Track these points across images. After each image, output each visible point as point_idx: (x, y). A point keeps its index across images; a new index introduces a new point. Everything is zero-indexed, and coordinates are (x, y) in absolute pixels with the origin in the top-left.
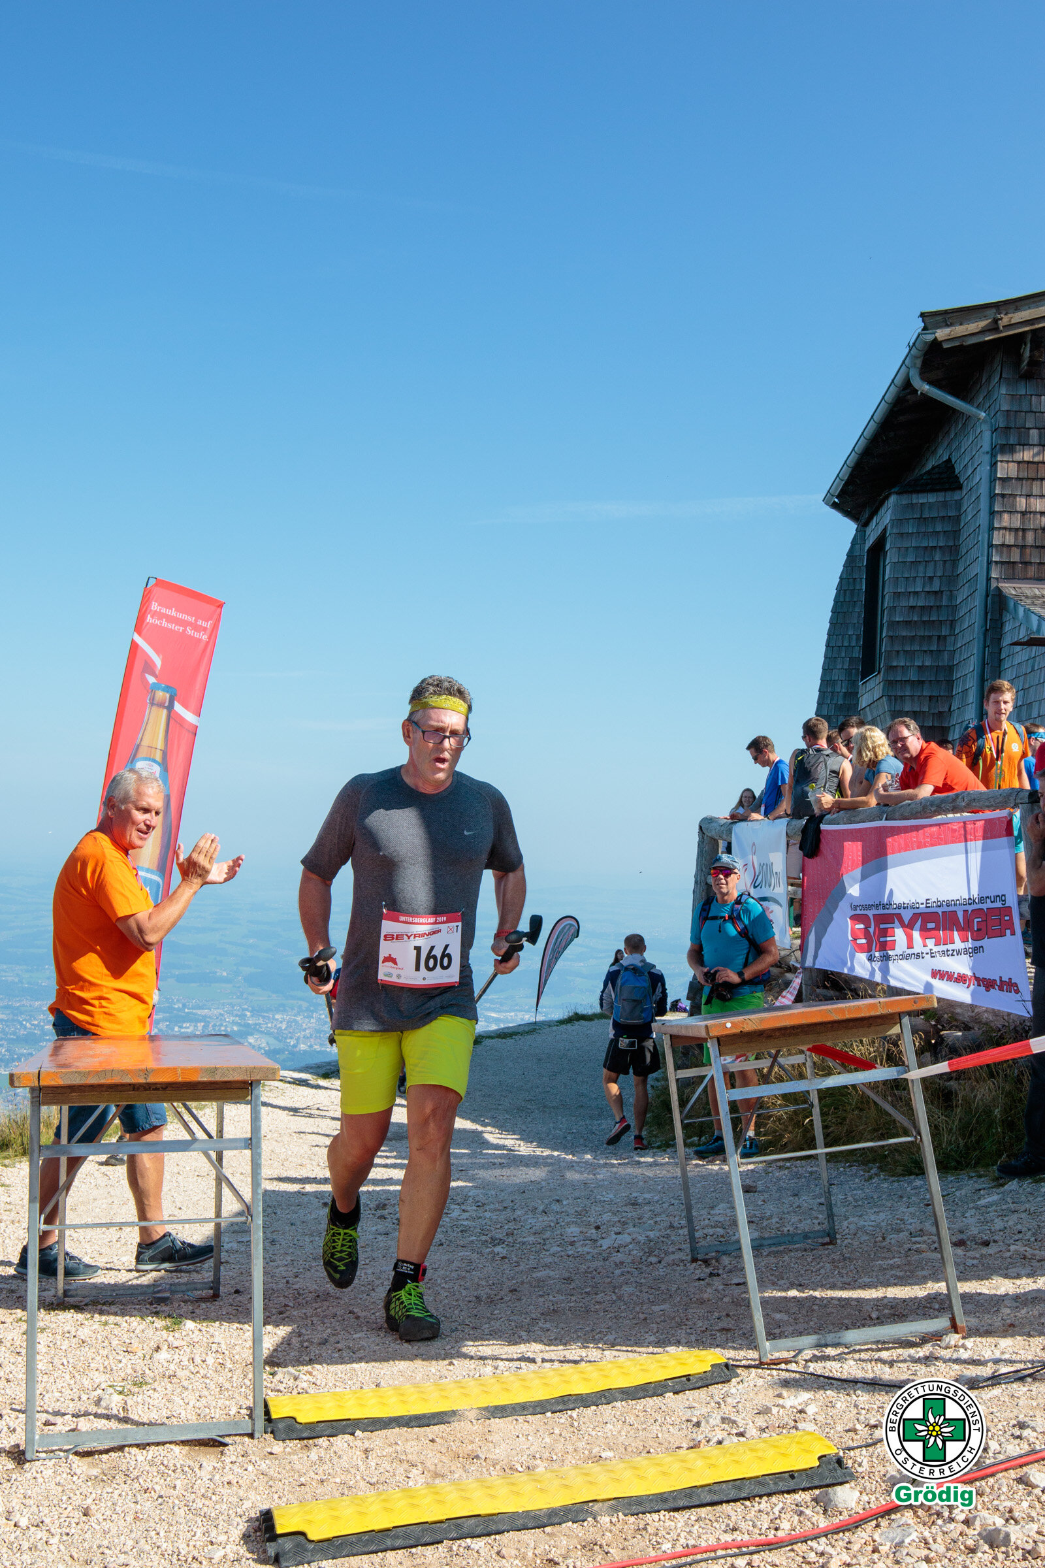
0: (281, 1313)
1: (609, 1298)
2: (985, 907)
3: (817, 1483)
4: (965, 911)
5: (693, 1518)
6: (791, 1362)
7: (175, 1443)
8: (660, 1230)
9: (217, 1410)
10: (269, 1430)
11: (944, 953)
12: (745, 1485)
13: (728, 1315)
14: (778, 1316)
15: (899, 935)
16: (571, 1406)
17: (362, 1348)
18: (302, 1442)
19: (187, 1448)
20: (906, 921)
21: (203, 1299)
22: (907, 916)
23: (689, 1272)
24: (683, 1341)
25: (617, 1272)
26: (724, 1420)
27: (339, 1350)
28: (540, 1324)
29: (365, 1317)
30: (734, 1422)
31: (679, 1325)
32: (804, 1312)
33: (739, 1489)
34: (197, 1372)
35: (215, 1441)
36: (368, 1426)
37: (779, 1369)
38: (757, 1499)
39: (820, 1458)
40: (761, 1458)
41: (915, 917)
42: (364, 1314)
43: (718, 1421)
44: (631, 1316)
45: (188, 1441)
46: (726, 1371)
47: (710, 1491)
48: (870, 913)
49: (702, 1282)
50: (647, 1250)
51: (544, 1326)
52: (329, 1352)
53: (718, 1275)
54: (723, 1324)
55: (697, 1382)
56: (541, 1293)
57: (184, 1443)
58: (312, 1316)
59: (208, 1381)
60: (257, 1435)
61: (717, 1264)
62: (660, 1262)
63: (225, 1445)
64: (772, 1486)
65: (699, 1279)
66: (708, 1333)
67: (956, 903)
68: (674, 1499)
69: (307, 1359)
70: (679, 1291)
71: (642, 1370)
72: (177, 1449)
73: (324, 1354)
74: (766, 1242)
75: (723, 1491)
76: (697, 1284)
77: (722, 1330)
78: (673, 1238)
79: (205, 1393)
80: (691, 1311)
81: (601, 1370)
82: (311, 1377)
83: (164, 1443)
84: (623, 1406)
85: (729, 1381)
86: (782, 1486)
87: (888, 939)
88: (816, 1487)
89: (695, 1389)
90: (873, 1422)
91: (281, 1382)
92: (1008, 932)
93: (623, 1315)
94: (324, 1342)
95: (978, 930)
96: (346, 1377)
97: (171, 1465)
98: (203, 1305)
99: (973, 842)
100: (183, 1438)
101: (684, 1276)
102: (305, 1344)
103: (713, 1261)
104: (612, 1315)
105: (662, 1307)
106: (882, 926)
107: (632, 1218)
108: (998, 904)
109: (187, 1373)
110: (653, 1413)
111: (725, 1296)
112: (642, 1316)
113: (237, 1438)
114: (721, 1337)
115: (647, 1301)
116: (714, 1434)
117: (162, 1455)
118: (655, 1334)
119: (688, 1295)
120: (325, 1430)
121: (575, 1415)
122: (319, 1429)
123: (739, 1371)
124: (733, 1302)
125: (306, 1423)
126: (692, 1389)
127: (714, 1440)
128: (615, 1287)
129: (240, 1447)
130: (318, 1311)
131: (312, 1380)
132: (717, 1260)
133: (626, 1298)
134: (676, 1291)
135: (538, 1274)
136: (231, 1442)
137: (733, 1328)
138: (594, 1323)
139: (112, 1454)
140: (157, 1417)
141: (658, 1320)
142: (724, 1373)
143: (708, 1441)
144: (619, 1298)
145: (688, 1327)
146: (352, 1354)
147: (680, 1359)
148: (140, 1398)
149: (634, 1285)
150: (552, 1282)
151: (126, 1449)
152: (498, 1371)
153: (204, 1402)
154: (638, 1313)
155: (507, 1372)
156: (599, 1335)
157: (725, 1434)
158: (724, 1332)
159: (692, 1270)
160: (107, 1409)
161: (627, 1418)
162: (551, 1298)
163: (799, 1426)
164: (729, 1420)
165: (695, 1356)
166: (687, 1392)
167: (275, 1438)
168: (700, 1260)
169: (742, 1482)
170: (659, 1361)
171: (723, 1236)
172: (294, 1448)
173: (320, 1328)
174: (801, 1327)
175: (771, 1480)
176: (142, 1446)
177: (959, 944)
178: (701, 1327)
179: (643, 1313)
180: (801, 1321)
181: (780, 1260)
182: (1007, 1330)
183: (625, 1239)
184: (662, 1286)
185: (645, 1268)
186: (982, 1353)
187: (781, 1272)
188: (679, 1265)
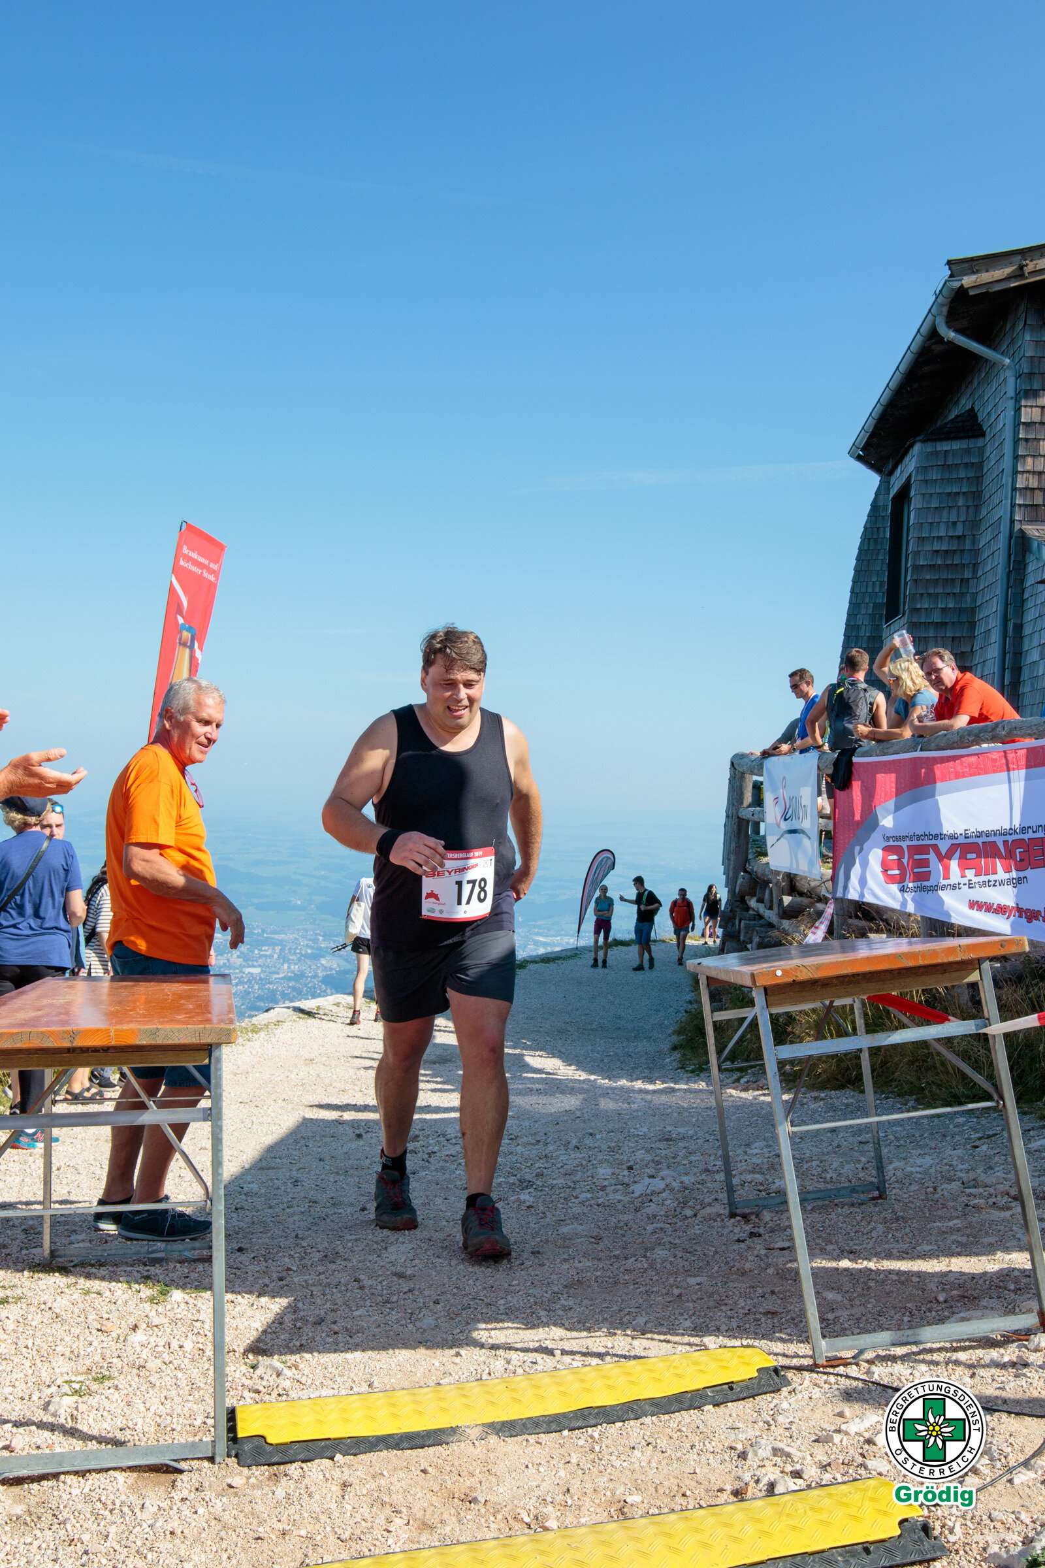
0: (281, 1279)
1: (639, 1265)
2: (1026, 837)
3: (898, 1560)
4: (1005, 842)
6: (851, 1364)
7: (122, 1469)
8: (695, 1174)
9: (181, 1419)
10: (233, 1453)
11: (985, 884)
12: (807, 1564)
14: (830, 1295)
15: (936, 866)
16: (593, 1422)
17: (361, 1330)
18: (270, 1469)
19: (135, 1475)
20: (944, 853)
22: (944, 846)
23: (728, 1230)
24: (724, 1328)
25: (650, 1228)
26: (775, 1451)
27: (335, 1333)
28: (563, 1302)
29: (371, 1287)
30: (788, 1455)
31: (719, 1304)
32: (859, 1290)
34: (171, 1362)
35: (168, 1466)
36: (351, 1447)
37: (837, 1375)
39: (901, 1523)
40: (826, 1523)
41: (954, 848)
42: (370, 1283)
43: (768, 1452)
44: (664, 1291)
45: (136, 1467)
46: (775, 1377)
48: (904, 844)
49: (742, 1245)
50: (681, 1200)
51: (566, 1303)
52: (324, 1335)
53: (760, 1235)
54: (768, 1305)
55: (741, 1392)
56: (566, 1256)
57: (132, 1469)
59: (180, 1375)
60: (218, 1459)
61: (757, 1221)
62: (695, 1215)
63: (181, 1472)
64: (841, 1565)
65: (739, 1241)
66: (751, 1317)
67: (995, 833)
69: (298, 1344)
70: (717, 1256)
71: (677, 1375)
72: (121, 1477)
73: (318, 1338)
74: (809, 1196)
76: (736, 1247)
77: (768, 1313)
78: (709, 1185)
79: (173, 1393)
80: (731, 1284)
81: (628, 1374)
82: (296, 1372)
83: (108, 1470)
84: (653, 1423)
85: (779, 1390)
87: (924, 869)
89: (739, 1400)
91: (262, 1378)
93: (654, 1289)
94: (320, 1322)
95: (1021, 860)
96: (337, 1372)
97: (109, 1503)
99: (1016, 772)
100: (130, 1464)
101: (722, 1235)
102: (299, 1324)
103: (753, 1217)
104: (642, 1289)
105: (699, 1279)
106: (916, 857)
107: (666, 1157)
108: (1040, 835)
109: (158, 1362)
110: (689, 1434)
111: (769, 1266)
112: (676, 1292)
113: (195, 1464)
114: (766, 1323)
115: (682, 1270)
116: (764, 1471)
117: (102, 1487)
118: (690, 1317)
119: (727, 1263)
120: (300, 1454)
121: (596, 1435)
122: (292, 1452)
123: (790, 1375)
124: (778, 1274)
125: (277, 1445)
126: (735, 1401)
127: (765, 1481)
128: (646, 1249)
129: (195, 1476)
130: (322, 1277)
131: (297, 1377)
132: (757, 1216)
133: (659, 1266)
134: (713, 1256)
135: (564, 1230)
136: (186, 1468)
137: (780, 1310)
138: (623, 1300)
139: (44, 1483)
140: (109, 1429)
141: (694, 1297)
142: (773, 1380)
143: (757, 1482)
144: (652, 1266)
145: (728, 1308)
146: (348, 1338)
147: (721, 1360)
148: (96, 1399)
149: (668, 1247)
150: (579, 1240)
151: (62, 1477)
152: (510, 1367)
153: (168, 1406)
154: (672, 1286)
155: (520, 1371)
156: (627, 1317)
157: (778, 1472)
158: (770, 1316)
159: (731, 1229)
160: (54, 1415)
161: (658, 1441)
162: (577, 1264)
163: (870, 1464)
164: (782, 1450)
165: (739, 1357)
166: (729, 1404)
167: (239, 1464)
168: (739, 1215)
169: (805, 1558)
170: (696, 1363)
171: (761, 1184)
172: (261, 1478)
173: (319, 1301)
174: (857, 1311)
175: (840, 1555)
176: (82, 1474)
177: (1001, 875)
178: (743, 1308)
179: (678, 1287)
180: (858, 1303)
181: (826, 1218)
183: (658, 1184)
184: (698, 1248)
185: (680, 1223)
187: (830, 1234)
188: (716, 1221)
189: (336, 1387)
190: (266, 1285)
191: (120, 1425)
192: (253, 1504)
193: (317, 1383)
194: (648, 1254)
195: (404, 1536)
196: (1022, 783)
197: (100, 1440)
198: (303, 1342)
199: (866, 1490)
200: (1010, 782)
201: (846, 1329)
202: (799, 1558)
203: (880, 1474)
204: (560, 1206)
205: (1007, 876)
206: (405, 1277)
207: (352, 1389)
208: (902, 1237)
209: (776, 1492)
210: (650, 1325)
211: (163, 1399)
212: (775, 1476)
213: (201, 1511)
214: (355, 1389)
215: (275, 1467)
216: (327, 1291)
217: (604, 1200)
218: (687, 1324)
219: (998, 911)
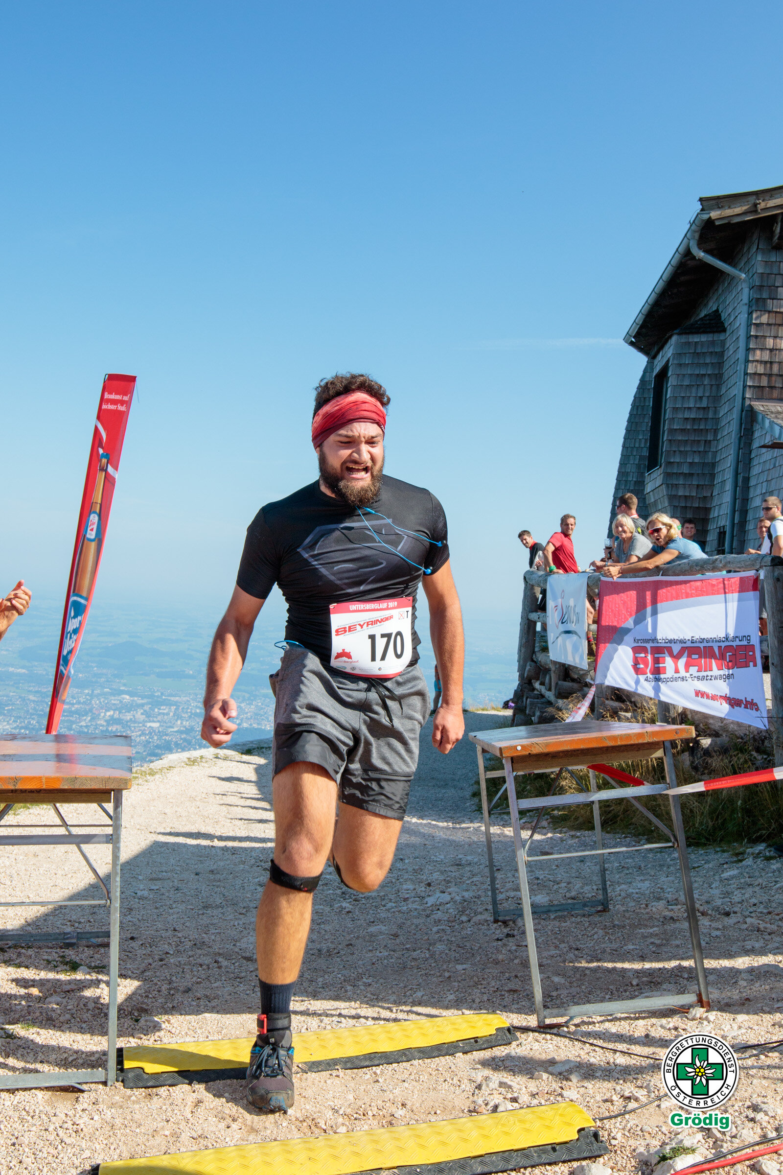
0: (161, 960)
1: (423, 955)
2: (734, 644)
3: (575, 1156)
4: (720, 647)
6: (563, 1026)
7: (40, 1089)
8: (474, 891)
10: (120, 1079)
11: (704, 678)
12: (512, 1157)
13: (516, 976)
14: (556, 979)
15: (668, 663)
16: (377, 1062)
17: (217, 997)
18: (146, 1090)
19: (50, 1093)
20: (675, 653)
21: (103, 945)
22: (676, 649)
23: (491, 932)
24: (477, 1000)
25: (435, 929)
26: (502, 1084)
28: (364, 980)
29: (226, 967)
30: (510, 1087)
31: (476, 984)
32: (578, 976)
33: (507, 1160)
35: (74, 1087)
36: (204, 1077)
37: (553, 1034)
38: (522, 1170)
39: (579, 1131)
40: (527, 1130)
41: (683, 650)
42: (226, 964)
43: (496, 1085)
44: (438, 974)
45: (51, 1087)
46: (508, 1034)
47: (481, 1162)
48: (648, 646)
49: (500, 943)
50: (461, 909)
51: (367, 981)
52: (190, 1000)
53: (514, 936)
54: (511, 986)
55: (483, 1044)
56: (371, 948)
57: (48, 1089)
58: (185, 964)
59: (84, 1026)
60: (109, 1083)
61: (513, 925)
62: (469, 921)
63: (82, 1091)
64: (536, 1158)
65: (498, 940)
66: (498, 993)
67: (712, 640)
68: (449, 1169)
69: (171, 1007)
70: (480, 950)
71: (439, 1031)
72: (40, 1094)
73: (185, 1002)
74: (553, 909)
75: (493, 1162)
76: (495, 944)
77: (510, 991)
78: (482, 899)
80: (487, 970)
81: (404, 1030)
82: (168, 1025)
83: (31, 1089)
84: (419, 1065)
85: (510, 1043)
86: (544, 1158)
87: (661, 665)
88: (574, 1160)
89: (481, 1049)
90: (627, 1094)
91: (143, 1029)
92: (751, 664)
93: (432, 972)
94: (188, 990)
95: (730, 661)
96: (197, 1026)
97: (31, 1111)
99: (731, 595)
100: (47, 1085)
101: (486, 935)
102: (172, 992)
103: (511, 923)
104: (423, 972)
105: (464, 966)
106: (656, 656)
107: (455, 877)
108: (745, 643)
109: (69, 1017)
110: (444, 1072)
111: (516, 957)
112: (447, 974)
113: (93, 1086)
114: (508, 998)
115: (453, 959)
116: (492, 1098)
117: (26, 1100)
118: (455, 992)
119: (487, 955)
120: (168, 1080)
121: (378, 1072)
122: (162, 1079)
123: (518, 1034)
124: (522, 963)
125: (152, 1074)
126: (479, 1050)
127: (492, 1104)
128: (430, 945)
129: (93, 1095)
130: (191, 959)
131: (169, 1028)
132: (514, 922)
133: (437, 956)
134: (478, 950)
135: (372, 929)
136: (87, 1089)
137: (519, 989)
138: (408, 980)
141: (460, 979)
142: (506, 1036)
143: (486, 1104)
144: (432, 956)
145: (483, 986)
146: (207, 1002)
147: (470, 1022)
149: (446, 943)
150: (381, 937)
152: (322, 1024)
154: (444, 971)
155: (329, 1027)
156: (410, 992)
157: (501, 1098)
158: (512, 993)
159: (494, 931)
161: (421, 1077)
162: (378, 954)
163: (565, 1093)
164: (505, 1084)
165: (484, 1020)
166: (474, 1052)
167: (124, 1086)
168: (501, 921)
169: (510, 1154)
170: (453, 1024)
172: (139, 1097)
173: (188, 976)
174: (574, 990)
175: (535, 1152)
176: (12, 1091)
177: (715, 672)
178: (493, 987)
179: (448, 971)
180: (575, 984)
181: (564, 924)
182: (744, 1004)
183: (446, 897)
184: (468, 944)
185: (457, 926)
186: (723, 1027)
187: (564, 936)
188: (483, 925)
189: (196, 1036)
190: (150, 964)
191: (40, 1060)
192: (133, 1114)
193: (183, 1033)
194: (431, 948)
195: (237, 1136)
196: (736, 604)
197: (25, 1071)
198: (175, 1005)
199: (558, 1109)
200: (726, 602)
201: (564, 1003)
202: (507, 1153)
203: (572, 1101)
204: (371, 912)
205: (721, 672)
206: (252, 960)
207: (207, 1037)
208: (615, 940)
209: (498, 1110)
210: (425, 998)
211: (72, 1042)
212: (499, 1101)
213: (96, 1118)
214: (210, 1038)
215: (150, 1090)
216: (195, 969)
217: (405, 908)
218: (451, 997)
219: (714, 698)
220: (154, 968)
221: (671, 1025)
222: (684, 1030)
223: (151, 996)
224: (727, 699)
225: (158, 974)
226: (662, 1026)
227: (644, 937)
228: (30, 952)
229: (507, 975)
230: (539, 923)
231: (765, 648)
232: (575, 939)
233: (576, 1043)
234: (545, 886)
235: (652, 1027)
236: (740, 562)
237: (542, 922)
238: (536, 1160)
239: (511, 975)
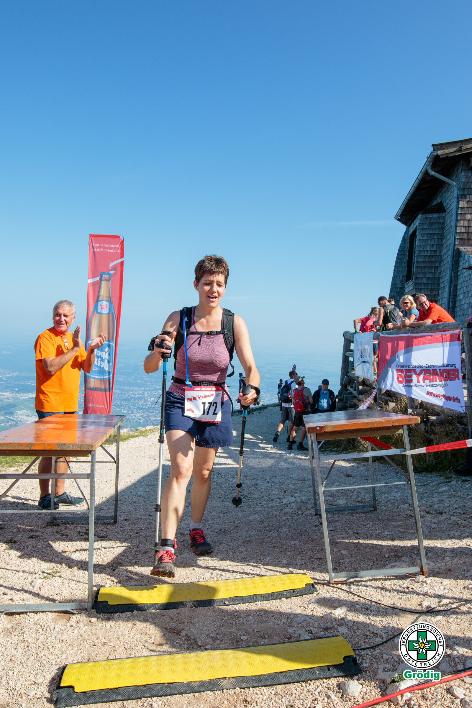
0: (137, 533)
1: (274, 535)
2: (448, 368)
3: (341, 674)
4: (440, 370)
5: (273, 692)
6: (344, 583)
7: (52, 612)
10: (95, 607)
11: (432, 386)
12: (303, 674)
13: (322, 549)
14: (344, 552)
15: (414, 377)
16: (237, 603)
18: (108, 615)
19: (56, 614)
21: (109, 524)
22: (418, 371)
23: (313, 521)
24: (299, 564)
25: (284, 518)
26: (304, 621)
27: (150, 558)
30: (309, 623)
31: (300, 553)
32: (356, 550)
33: (301, 676)
35: (69, 612)
36: (141, 608)
37: (337, 588)
38: (309, 682)
39: (344, 658)
41: (422, 371)
44: (280, 546)
45: (57, 611)
46: (312, 588)
47: (285, 676)
48: (404, 369)
49: (316, 528)
50: (299, 507)
51: (241, 550)
52: (145, 558)
55: (297, 593)
56: (247, 529)
57: (55, 612)
58: (148, 536)
60: (88, 610)
62: (303, 514)
63: (73, 614)
64: (317, 675)
65: (316, 526)
66: (311, 560)
67: (436, 366)
68: (266, 679)
69: (135, 561)
71: (273, 585)
72: (50, 614)
73: (143, 559)
74: (347, 509)
75: (291, 676)
76: (314, 528)
80: (307, 545)
81: (255, 583)
82: (130, 574)
83: (46, 612)
84: (261, 604)
85: (313, 593)
86: (323, 675)
87: (410, 379)
88: (340, 677)
89: (296, 596)
92: (457, 379)
93: (277, 545)
94: (146, 552)
95: (446, 377)
97: (43, 626)
98: (109, 526)
99: (446, 343)
100: (55, 610)
101: (310, 523)
102: (137, 553)
104: (272, 545)
105: (295, 542)
106: (408, 374)
107: (300, 488)
108: (453, 368)
112: (285, 547)
113: (80, 611)
114: (316, 563)
115: (290, 537)
116: (298, 629)
117: (42, 619)
118: (287, 558)
119: (308, 535)
120: (120, 609)
121: (237, 608)
122: (117, 608)
123: (318, 587)
125: (112, 605)
127: (297, 634)
128: (279, 528)
129: (78, 617)
130: (153, 533)
133: (282, 535)
134: (304, 532)
135: (251, 517)
136: (76, 612)
137: (323, 557)
138: (263, 550)
139: (22, 615)
140: (52, 594)
141: (291, 550)
143: (294, 634)
144: (279, 535)
145: (303, 555)
147: (291, 580)
148: (51, 581)
149: (288, 527)
150: (255, 522)
151: (28, 613)
152: (212, 576)
153: (77, 586)
154: (284, 544)
156: (263, 557)
157: (303, 630)
158: (318, 560)
160: (33, 587)
162: (251, 533)
163: (340, 629)
165: (300, 578)
166: (292, 598)
167: (96, 612)
168: (319, 515)
169: (302, 671)
170: (282, 580)
171: (331, 501)
172: (103, 619)
173: (148, 544)
174: (353, 560)
175: (318, 670)
176: (36, 612)
177: (438, 382)
178: (309, 555)
179: (286, 545)
181: (352, 518)
182: (447, 573)
183: (293, 499)
184: (299, 528)
185: (296, 517)
186: (434, 588)
187: (351, 525)
188: (309, 516)
189: (143, 581)
190: (130, 536)
191: (57, 592)
194: (279, 530)
196: (448, 347)
197: (48, 599)
198: (137, 561)
200: (443, 347)
201: (346, 568)
202: (300, 671)
203: (343, 634)
204: (253, 507)
205: (441, 383)
206: (184, 535)
208: (378, 528)
210: (270, 561)
212: (302, 632)
213: (76, 632)
215: (110, 614)
217: (271, 505)
218: (285, 561)
219: (437, 396)
220: (132, 538)
221: (405, 586)
222: (412, 589)
223: (125, 555)
224: (444, 396)
225: (133, 542)
226: (400, 586)
227: (394, 527)
228: (72, 527)
229: (317, 548)
230: (339, 517)
231: (464, 370)
232: (357, 527)
233: (350, 595)
234: (345, 494)
235: (394, 585)
236: (451, 326)
237: (341, 516)
238: (318, 676)
239: (320, 548)
